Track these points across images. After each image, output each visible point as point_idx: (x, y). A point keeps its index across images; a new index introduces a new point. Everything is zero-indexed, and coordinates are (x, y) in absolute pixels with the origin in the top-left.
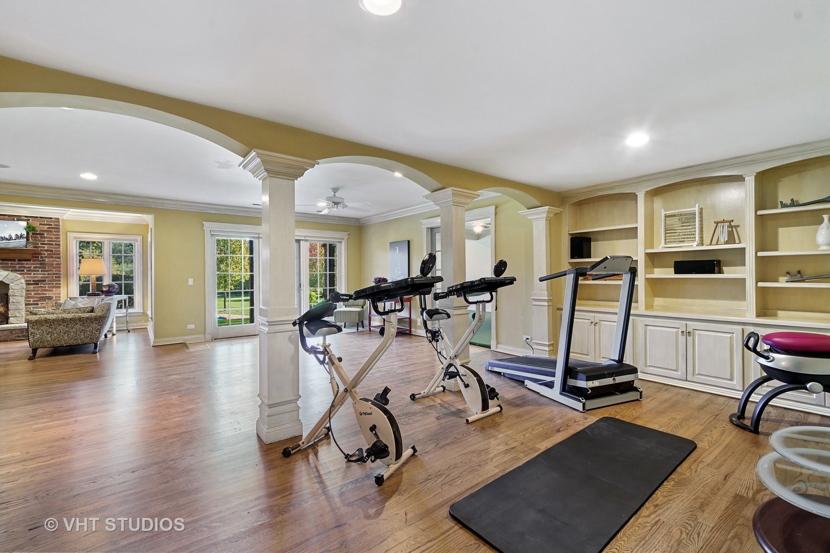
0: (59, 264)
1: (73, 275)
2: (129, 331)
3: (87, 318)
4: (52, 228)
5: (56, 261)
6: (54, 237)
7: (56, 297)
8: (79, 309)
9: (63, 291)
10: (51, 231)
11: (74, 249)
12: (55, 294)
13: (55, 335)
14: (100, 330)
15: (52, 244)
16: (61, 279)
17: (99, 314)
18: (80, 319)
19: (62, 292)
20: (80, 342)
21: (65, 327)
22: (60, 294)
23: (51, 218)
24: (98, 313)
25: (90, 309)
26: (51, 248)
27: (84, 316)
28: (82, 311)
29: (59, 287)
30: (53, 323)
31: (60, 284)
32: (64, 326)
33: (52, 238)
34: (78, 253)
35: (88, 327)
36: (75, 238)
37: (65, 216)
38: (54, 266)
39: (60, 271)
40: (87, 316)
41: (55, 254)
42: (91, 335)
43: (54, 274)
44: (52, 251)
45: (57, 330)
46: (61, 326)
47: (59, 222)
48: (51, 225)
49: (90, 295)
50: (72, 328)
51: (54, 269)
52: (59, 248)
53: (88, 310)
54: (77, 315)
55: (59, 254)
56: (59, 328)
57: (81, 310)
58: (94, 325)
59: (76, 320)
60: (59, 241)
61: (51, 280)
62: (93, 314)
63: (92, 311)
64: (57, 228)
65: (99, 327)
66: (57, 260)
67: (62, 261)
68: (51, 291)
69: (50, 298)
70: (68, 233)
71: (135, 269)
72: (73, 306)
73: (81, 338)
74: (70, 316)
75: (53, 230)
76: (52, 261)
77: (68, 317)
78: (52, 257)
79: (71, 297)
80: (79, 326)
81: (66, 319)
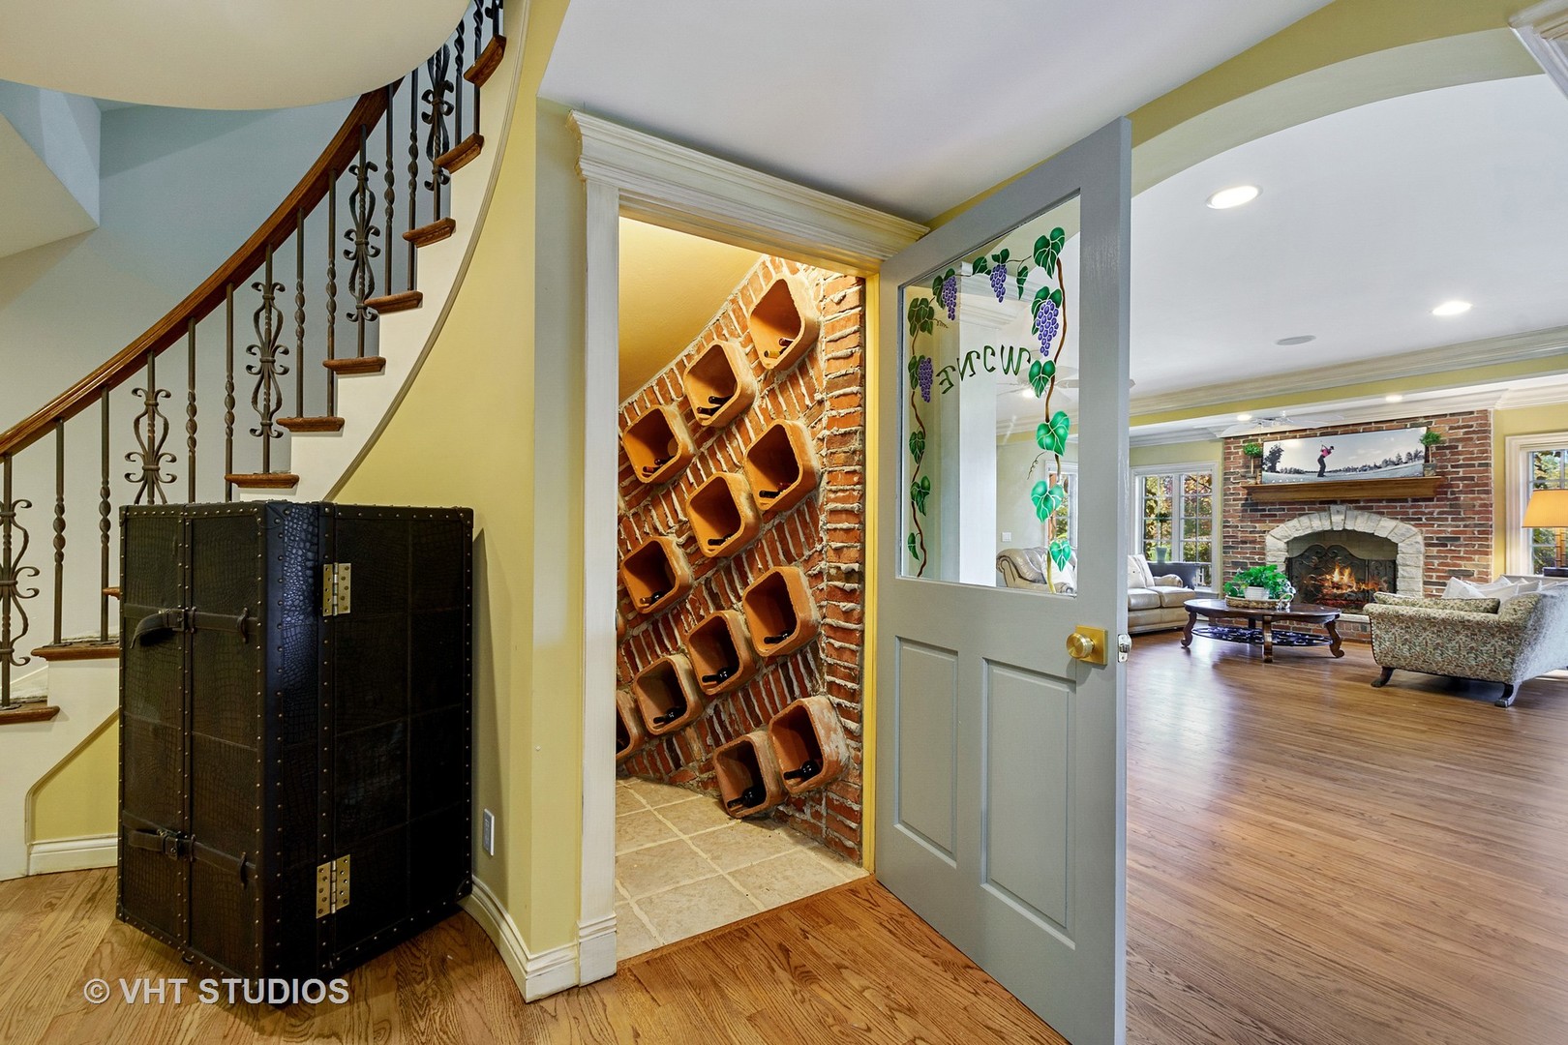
0: (1488, 505)
1: (1519, 528)
3: (1481, 623)
4: (1475, 432)
5: (1482, 499)
6: (1476, 450)
7: (1480, 573)
8: (1467, 602)
9: (1495, 560)
10: (1472, 439)
11: (1519, 473)
12: (1477, 566)
13: (1418, 648)
14: (1514, 655)
15: (1473, 466)
16: (1492, 536)
17: (1516, 618)
18: (1464, 624)
19: (1492, 564)
20: (1469, 673)
22: (1488, 567)
23: (1472, 413)
24: (1511, 614)
25: (1492, 604)
26: (1472, 472)
27: (1471, 618)
28: (1473, 607)
29: (1487, 554)
30: (1413, 624)
31: (1489, 547)
32: (1433, 633)
33: (1472, 453)
34: (1532, 479)
35: (1485, 644)
36: (1523, 447)
37: (1500, 402)
38: (1477, 509)
39: (1489, 519)
40: (1484, 619)
41: (1480, 485)
42: (1493, 664)
43: (1476, 526)
44: (1472, 479)
45: (1421, 638)
46: (1428, 633)
47: (1487, 418)
48: (1472, 426)
50: (1450, 640)
51: (1477, 516)
52: (1488, 471)
53: (1486, 605)
54: (1459, 613)
55: (1488, 485)
56: (1424, 635)
57: (1469, 605)
58: (1497, 642)
59: (1456, 624)
60: (1488, 458)
61: (1470, 539)
62: (1497, 615)
63: (1494, 609)
64: (1484, 432)
65: (1510, 649)
66: (1483, 496)
67: (1494, 498)
68: (1470, 559)
70: (1507, 438)
75: (1475, 436)
76: (1474, 499)
77: (1437, 616)
78: (1473, 492)
80: (1464, 639)
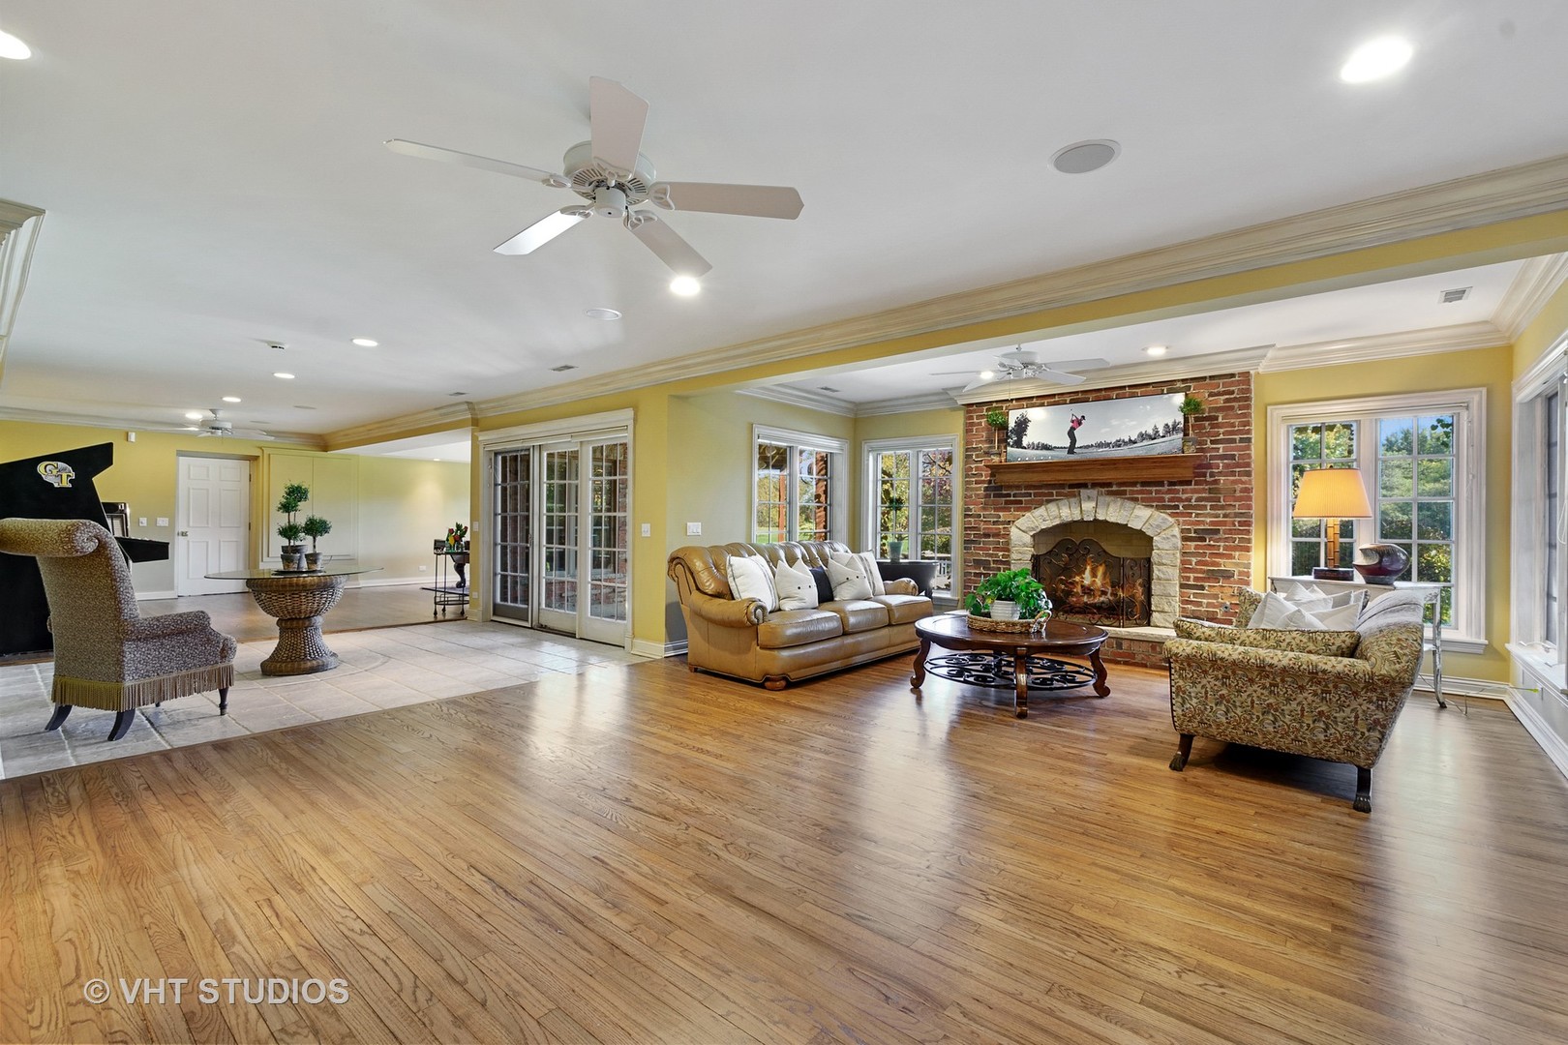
0: (1248, 490)
1: (1279, 518)
2: (1443, 706)
3: (1339, 677)
4: (1235, 400)
5: (1243, 483)
6: (1237, 421)
7: (1240, 573)
8: (1311, 636)
9: (1255, 558)
10: (1232, 408)
11: (1281, 451)
12: (1237, 565)
13: (1239, 711)
14: (1384, 727)
15: (1233, 441)
16: (1253, 528)
17: (1385, 669)
18: (1315, 675)
19: (1252, 562)
20: (1309, 750)
21: (1266, 692)
22: (1248, 566)
23: (1232, 375)
24: (1378, 663)
25: (1349, 641)
26: (1232, 449)
28: (1320, 646)
29: (1248, 550)
30: (1234, 673)
31: (1249, 541)
32: (1264, 688)
33: (1233, 425)
34: (1291, 459)
35: (1341, 707)
36: (1285, 419)
37: (1264, 362)
38: (1238, 494)
39: (1249, 507)
40: (1340, 668)
41: (1240, 465)
42: (1351, 738)
43: (1237, 515)
44: (1233, 457)
45: (1244, 695)
46: (1255, 687)
47: (1248, 382)
48: (1233, 392)
49: (1320, 575)
50: (1288, 700)
51: (1237, 504)
52: (1249, 448)
53: (1338, 642)
54: (1305, 657)
55: (1248, 465)
56: (1250, 690)
57: (1315, 641)
58: (1361, 705)
59: (1301, 675)
60: (1249, 432)
61: (1230, 531)
62: (1360, 665)
63: (1353, 650)
64: (1245, 399)
65: (1380, 715)
66: (1244, 479)
67: (1255, 481)
68: (1230, 557)
69: (1227, 575)
70: (1269, 408)
71: (1457, 500)
72: (1291, 618)
73: (1311, 740)
74: (1281, 658)
75: (1236, 404)
76: (1234, 482)
78: (1233, 474)
79: (1274, 576)
80: (1310, 698)
81: (1271, 665)
